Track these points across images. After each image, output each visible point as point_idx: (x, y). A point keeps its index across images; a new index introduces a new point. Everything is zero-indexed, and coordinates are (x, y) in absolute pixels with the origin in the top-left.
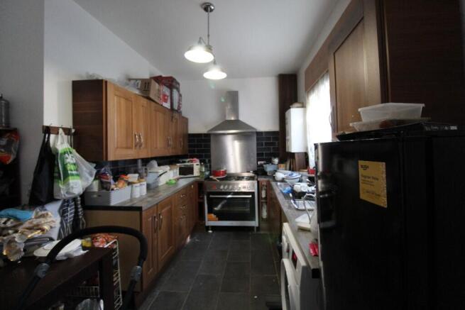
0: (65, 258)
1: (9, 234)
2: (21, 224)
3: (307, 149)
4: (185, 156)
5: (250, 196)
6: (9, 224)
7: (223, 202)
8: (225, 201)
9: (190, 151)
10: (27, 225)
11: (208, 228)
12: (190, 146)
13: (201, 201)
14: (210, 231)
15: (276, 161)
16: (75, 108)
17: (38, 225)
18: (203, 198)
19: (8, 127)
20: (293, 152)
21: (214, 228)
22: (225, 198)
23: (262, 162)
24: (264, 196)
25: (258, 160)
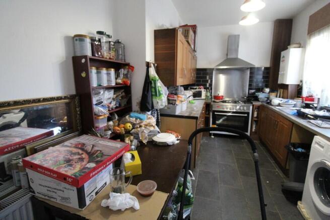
0: (172, 144)
1: (137, 127)
2: (142, 122)
3: (301, 81)
4: (194, 85)
5: (246, 115)
6: (138, 122)
7: (224, 118)
8: (226, 117)
9: (197, 81)
10: (144, 123)
11: (210, 135)
12: (197, 77)
13: (208, 116)
14: (213, 137)
15: (267, 90)
16: (156, 49)
17: (149, 124)
18: (209, 114)
19: (125, 62)
20: (287, 84)
21: (215, 135)
22: (225, 115)
23: (253, 91)
24: (255, 115)
25: (250, 89)
